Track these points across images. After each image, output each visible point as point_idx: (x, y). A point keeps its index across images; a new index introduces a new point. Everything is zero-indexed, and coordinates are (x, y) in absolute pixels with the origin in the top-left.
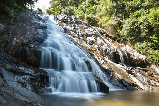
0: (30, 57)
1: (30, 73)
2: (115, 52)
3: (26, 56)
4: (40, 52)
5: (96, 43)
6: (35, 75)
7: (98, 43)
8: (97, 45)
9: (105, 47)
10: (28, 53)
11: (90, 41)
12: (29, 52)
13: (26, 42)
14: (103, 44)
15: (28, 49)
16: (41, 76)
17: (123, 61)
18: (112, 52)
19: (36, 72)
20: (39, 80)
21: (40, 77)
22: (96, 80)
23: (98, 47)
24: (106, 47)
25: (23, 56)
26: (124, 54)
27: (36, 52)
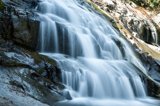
0: (19, 32)
1: (27, 63)
2: (145, 25)
3: (13, 30)
4: (38, 23)
5: (116, 9)
6: (37, 66)
7: (120, 10)
8: (118, 13)
9: (130, 16)
10: (16, 25)
11: (107, 6)
12: (18, 23)
13: (7, 3)
14: (126, 12)
15: (14, 17)
16: (46, 68)
17: (157, 39)
18: (140, 25)
19: (37, 62)
20: (45, 77)
21: (45, 70)
22: (140, 76)
23: (120, 17)
24: (132, 16)
25: (6, 29)
26: (158, 28)
27: (30, 24)
